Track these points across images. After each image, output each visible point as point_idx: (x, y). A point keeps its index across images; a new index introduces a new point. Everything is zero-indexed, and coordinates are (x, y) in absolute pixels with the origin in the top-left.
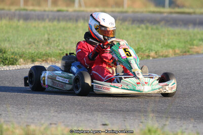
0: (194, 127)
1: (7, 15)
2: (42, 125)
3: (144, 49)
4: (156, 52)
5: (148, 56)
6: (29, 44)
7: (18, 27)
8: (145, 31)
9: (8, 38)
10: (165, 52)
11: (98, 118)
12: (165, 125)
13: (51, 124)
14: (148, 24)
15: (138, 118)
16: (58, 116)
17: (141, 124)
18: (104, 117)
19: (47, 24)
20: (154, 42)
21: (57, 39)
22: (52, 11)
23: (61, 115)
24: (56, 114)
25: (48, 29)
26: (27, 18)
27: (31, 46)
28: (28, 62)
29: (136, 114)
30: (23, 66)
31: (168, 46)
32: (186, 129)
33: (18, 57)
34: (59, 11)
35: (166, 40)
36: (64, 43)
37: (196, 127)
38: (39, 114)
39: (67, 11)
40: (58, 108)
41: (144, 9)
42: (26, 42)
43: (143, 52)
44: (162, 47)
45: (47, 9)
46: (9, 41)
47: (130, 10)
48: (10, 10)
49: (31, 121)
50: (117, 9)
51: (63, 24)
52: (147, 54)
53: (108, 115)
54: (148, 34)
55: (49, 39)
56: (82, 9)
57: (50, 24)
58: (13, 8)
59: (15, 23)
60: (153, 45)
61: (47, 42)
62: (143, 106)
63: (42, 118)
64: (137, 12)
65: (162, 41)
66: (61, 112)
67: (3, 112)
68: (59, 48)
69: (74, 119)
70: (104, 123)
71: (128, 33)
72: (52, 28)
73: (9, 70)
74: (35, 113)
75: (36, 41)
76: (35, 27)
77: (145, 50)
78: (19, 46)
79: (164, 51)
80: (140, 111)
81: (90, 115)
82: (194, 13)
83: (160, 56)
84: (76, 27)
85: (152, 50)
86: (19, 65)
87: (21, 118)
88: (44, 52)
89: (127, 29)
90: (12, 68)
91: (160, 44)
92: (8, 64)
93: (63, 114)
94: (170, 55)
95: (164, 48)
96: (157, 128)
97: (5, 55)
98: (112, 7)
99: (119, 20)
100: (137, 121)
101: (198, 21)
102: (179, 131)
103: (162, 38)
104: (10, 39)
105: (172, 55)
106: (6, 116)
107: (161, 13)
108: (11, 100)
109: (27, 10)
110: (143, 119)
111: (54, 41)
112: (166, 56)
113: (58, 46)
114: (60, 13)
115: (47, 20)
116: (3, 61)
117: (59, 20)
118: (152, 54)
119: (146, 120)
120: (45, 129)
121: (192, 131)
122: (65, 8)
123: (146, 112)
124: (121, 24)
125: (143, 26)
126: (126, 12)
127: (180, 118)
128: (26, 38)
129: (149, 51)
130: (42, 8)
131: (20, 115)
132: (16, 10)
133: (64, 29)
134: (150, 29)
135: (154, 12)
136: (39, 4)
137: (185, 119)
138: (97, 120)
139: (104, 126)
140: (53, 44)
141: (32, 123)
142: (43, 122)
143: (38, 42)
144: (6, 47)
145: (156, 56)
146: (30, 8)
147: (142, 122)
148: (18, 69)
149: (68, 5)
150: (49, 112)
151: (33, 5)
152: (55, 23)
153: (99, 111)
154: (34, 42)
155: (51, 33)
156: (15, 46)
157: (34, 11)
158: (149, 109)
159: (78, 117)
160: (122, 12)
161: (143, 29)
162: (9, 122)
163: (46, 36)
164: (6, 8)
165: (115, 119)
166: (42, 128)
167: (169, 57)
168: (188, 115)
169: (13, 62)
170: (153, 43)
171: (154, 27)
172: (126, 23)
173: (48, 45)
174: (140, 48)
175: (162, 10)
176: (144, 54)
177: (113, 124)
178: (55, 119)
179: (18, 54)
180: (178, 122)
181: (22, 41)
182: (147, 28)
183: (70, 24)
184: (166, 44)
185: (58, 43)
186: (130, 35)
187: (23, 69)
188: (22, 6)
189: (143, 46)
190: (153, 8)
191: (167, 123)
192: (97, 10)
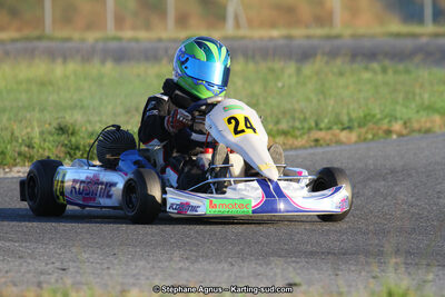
1: (78, 51)
3: (379, 116)
4: (405, 123)
5: (388, 132)
6: (127, 112)
7: (101, 76)
8: (380, 78)
9: (81, 100)
10: (426, 122)
11: (279, 271)
12: (426, 281)
14: (387, 62)
15: (367, 268)
16: (192, 269)
17: (371, 280)
18: (291, 269)
19: (165, 68)
20: (401, 101)
22: (175, 41)
23: (197, 266)
24: (187, 263)
26: (121, 56)
27: (131, 117)
29: (362, 258)
31: (430, 108)
35: (426, 96)
38: (149, 266)
40: (191, 250)
41: (377, 29)
42: (119, 109)
43: (376, 123)
44: (418, 112)
45: (164, 35)
46: (82, 107)
47: (347, 32)
48: (83, 40)
49: (132, 281)
50: (319, 32)
52: (385, 127)
53: (301, 264)
54: (386, 84)
56: (242, 32)
58: (91, 37)
59: (95, 68)
60: (398, 108)
62: (376, 242)
63: (156, 275)
64: (363, 36)
65: (417, 98)
66: (196, 260)
67: (71, 264)
69: (226, 275)
70: (291, 282)
71: (342, 82)
74: (141, 263)
76: (139, 76)
77: (381, 119)
79: (422, 120)
80: (367, 254)
81: (261, 265)
83: (413, 131)
85: (396, 119)
87: (110, 275)
89: (341, 74)
91: (413, 106)
94: (437, 129)
95: (421, 113)
96: (408, 289)
97: (73, 140)
98: (307, 26)
99: (323, 54)
100: (363, 273)
103: (417, 91)
104: (85, 103)
105: (440, 128)
106: (77, 272)
107: (414, 36)
108: (88, 236)
109: (120, 39)
110: (376, 270)
112: (428, 131)
115: (165, 61)
116: (69, 153)
118: (397, 126)
119: (383, 271)
122: (204, 33)
123: (381, 253)
124: (327, 63)
125: (375, 65)
126: (337, 37)
128: (119, 101)
129: (390, 122)
130: (153, 35)
131: (108, 268)
132: (97, 41)
134: (390, 72)
135: (398, 35)
136: (148, 26)
138: (275, 275)
141: (134, 285)
144: (76, 121)
145: (404, 132)
146: (128, 34)
147: (374, 277)
150: (171, 259)
151: (134, 28)
153: (280, 256)
156: (97, 119)
157: (137, 40)
158: (388, 248)
159: (236, 269)
160: (329, 38)
161: (375, 72)
162: (80, 283)
164: (76, 35)
165: (316, 272)
167: (435, 132)
170: (397, 103)
171: (401, 67)
172: (339, 62)
174: (369, 114)
175: (416, 29)
176: (379, 128)
177: (310, 283)
178: (185, 275)
181: (110, 107)
182: (384, 71)
184: (426, 103)
186: (346, 87)
188: (111, 30)
189: (377, 111)
190: (396, 26)
191: (431, 277)
192: (275, 33)
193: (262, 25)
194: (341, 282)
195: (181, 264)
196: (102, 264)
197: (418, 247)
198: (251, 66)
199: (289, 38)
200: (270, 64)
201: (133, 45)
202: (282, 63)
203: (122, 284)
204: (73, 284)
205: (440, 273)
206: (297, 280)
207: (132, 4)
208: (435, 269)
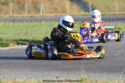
0: (106, 76)
1: (3, 20)
2: (23, 78)
6: (15, 35)
7: (9, 26)
12: (91, 76)
13: (28, 78)
17: (77, 76)
18: (57, 73)
19: (25, 24)
21: (31, 32)
22: (27, 17)
23: (34, 73)
24: (31, 72)
25: (26, 26)
26: (14, 21)
27: (17, 36)
28: (15, 45)
29: (75, 71)
30: (12, 47)
32: (102, 78)
33: (10, 43)
34: (31, 16)
36: (34, 34)
37: (108, 76)
39: (36, 16)
40: (32, 69)
41: (78, 14)
45: (25, 16)
46: (4, 33)
47: (71, 14)
48: (4, 17)
49: (17, 77)
51: (33, 23)
55: (26, 32)
56: (44, 15)
57: (27, 24)
58: (6, 16)
59: (7, 24)
61: (25, 34)
62: (78, 66)
63: (23, 75)
64: (74, 15)
66: (33, 71)
67: (2, 73)
68: (32, 36)
69: (41, 75)
70: (57, 76)
72: (28, 26)
73: (5, 49)
74: (20, 72)
75: (19, 33)
76: (18, 26)
78: (10, 36)
80: (76, 69)
81: (50, 72)
82: (105, 15)
84: (41, 25)
86: (10, 46)
87: (12, 75)
88: (24, 39)
90: (6, 48)
92: (4, 47)
93: (35, 72)
96: (86, 78)
97: (2, 42)
98: (61, 13)
100: (75, 74)
101: (107, 18)
102: (98, 79)
106: (3, 75)
107: (87, 15)
108: (6, 66)
109: (14, 16)
110: (78, 73)
111: (29, 33)
113: (32, 35)
114: (32, 17)
115: (25, 22)
116: (1, 45)
117: (31, 21)
119: (80, 74)
120: (24, 81)
121: (106, 78)
122: (35, 15)
123: (79, 69)
125: (77, 23)
127: (99, 72)
128: (13, 32)
130: (22, 15)
131: (11, 74)
132: (8, 17)
133: (34, 26)
135: (83, 15)
136: (21, 13)
137: (102, 72)
138: (53, 75)
139: (57, 78)
140: (28, 34)
141: (18, 78)
142: (23, 77)
143: (20, 34)
144: (3, 37)
146: (16, 15)
147: (78, 75)
148: (10, 49)
149: (36, 13)
150: (27, 71)
151: (17, 14)
152: (30, 23)
153: (54, 70)
154: (18, 34)
155: (27, 29)
156: (8, 36)
157: (18, 17)
158: (81, 68)
159: (43, 73)
162: (4, 78)
163: (25, 30)
164: (3, 16)
165: (63, 74)
166: (23, 80)
168: (103, 70)
169: (7, 45)
173: (25, 35)
177: (62, 77)
178: (30, 75)
179: (10, 41)
180: (98, 74)
183: (37, 24)
185: (31, 34)
187: (13, 48)
188: (11, 14)
190: (83, 13)
191: (92, 75)
192: (52, 15)
193: (49, 13)
194: (70, 76)
195: (29, 72)
196: (10, 73)
197: (89, 68)
198: (47, 23)
199: (56, 16)
200: (51, 22)
201: (17, 18)
202: (54, 22)
203: (15, 77)
204: (2, 78)
205: (94, 74)
206: (59, 76)
207: (16, 8)
208: (93, 73)
